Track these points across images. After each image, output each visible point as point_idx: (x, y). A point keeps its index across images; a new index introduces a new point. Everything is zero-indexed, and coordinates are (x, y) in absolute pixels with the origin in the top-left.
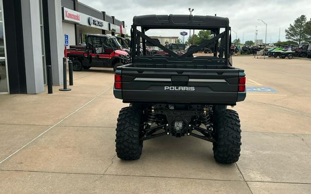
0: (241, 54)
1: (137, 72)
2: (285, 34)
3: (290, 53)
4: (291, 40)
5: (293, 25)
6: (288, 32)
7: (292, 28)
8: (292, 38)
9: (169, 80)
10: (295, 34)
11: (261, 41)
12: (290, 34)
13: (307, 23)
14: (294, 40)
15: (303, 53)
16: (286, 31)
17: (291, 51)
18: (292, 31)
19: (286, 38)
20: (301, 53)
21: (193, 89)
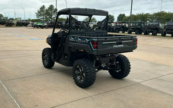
0: (17, 26)
1: (104, 40)
2: (36, 15)
3: (46, 26)
4: (39, 18)
5: (39, 10)
6: (37, 14)
7: (39, 12)
8: (40, 17)
9: (116, 42)
10: (41, 15)
11: (21, 18)
12: (38, 15)
13: (47, 10)
14: (41, 18)
15: (52, 25)
16: (36, 13)
17: (46, 25)
18: (39, 14)
19: (37, 17)
20: (51, 26)
21: (122, 46)
